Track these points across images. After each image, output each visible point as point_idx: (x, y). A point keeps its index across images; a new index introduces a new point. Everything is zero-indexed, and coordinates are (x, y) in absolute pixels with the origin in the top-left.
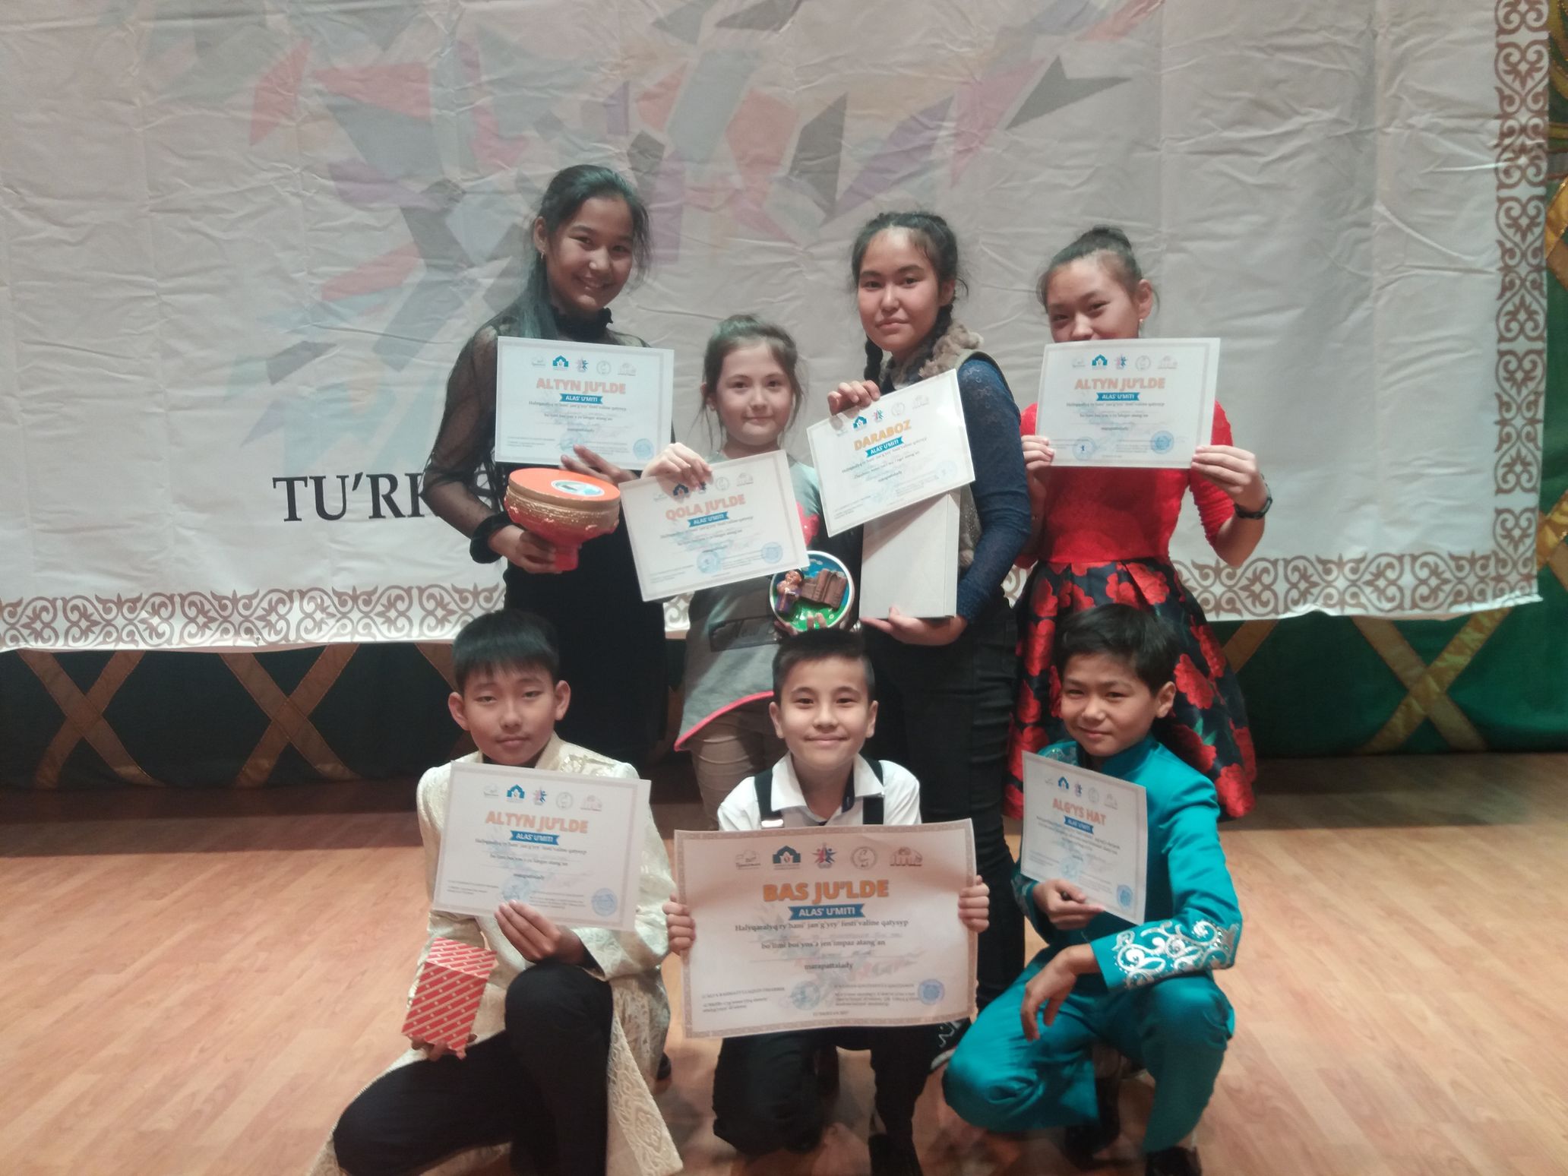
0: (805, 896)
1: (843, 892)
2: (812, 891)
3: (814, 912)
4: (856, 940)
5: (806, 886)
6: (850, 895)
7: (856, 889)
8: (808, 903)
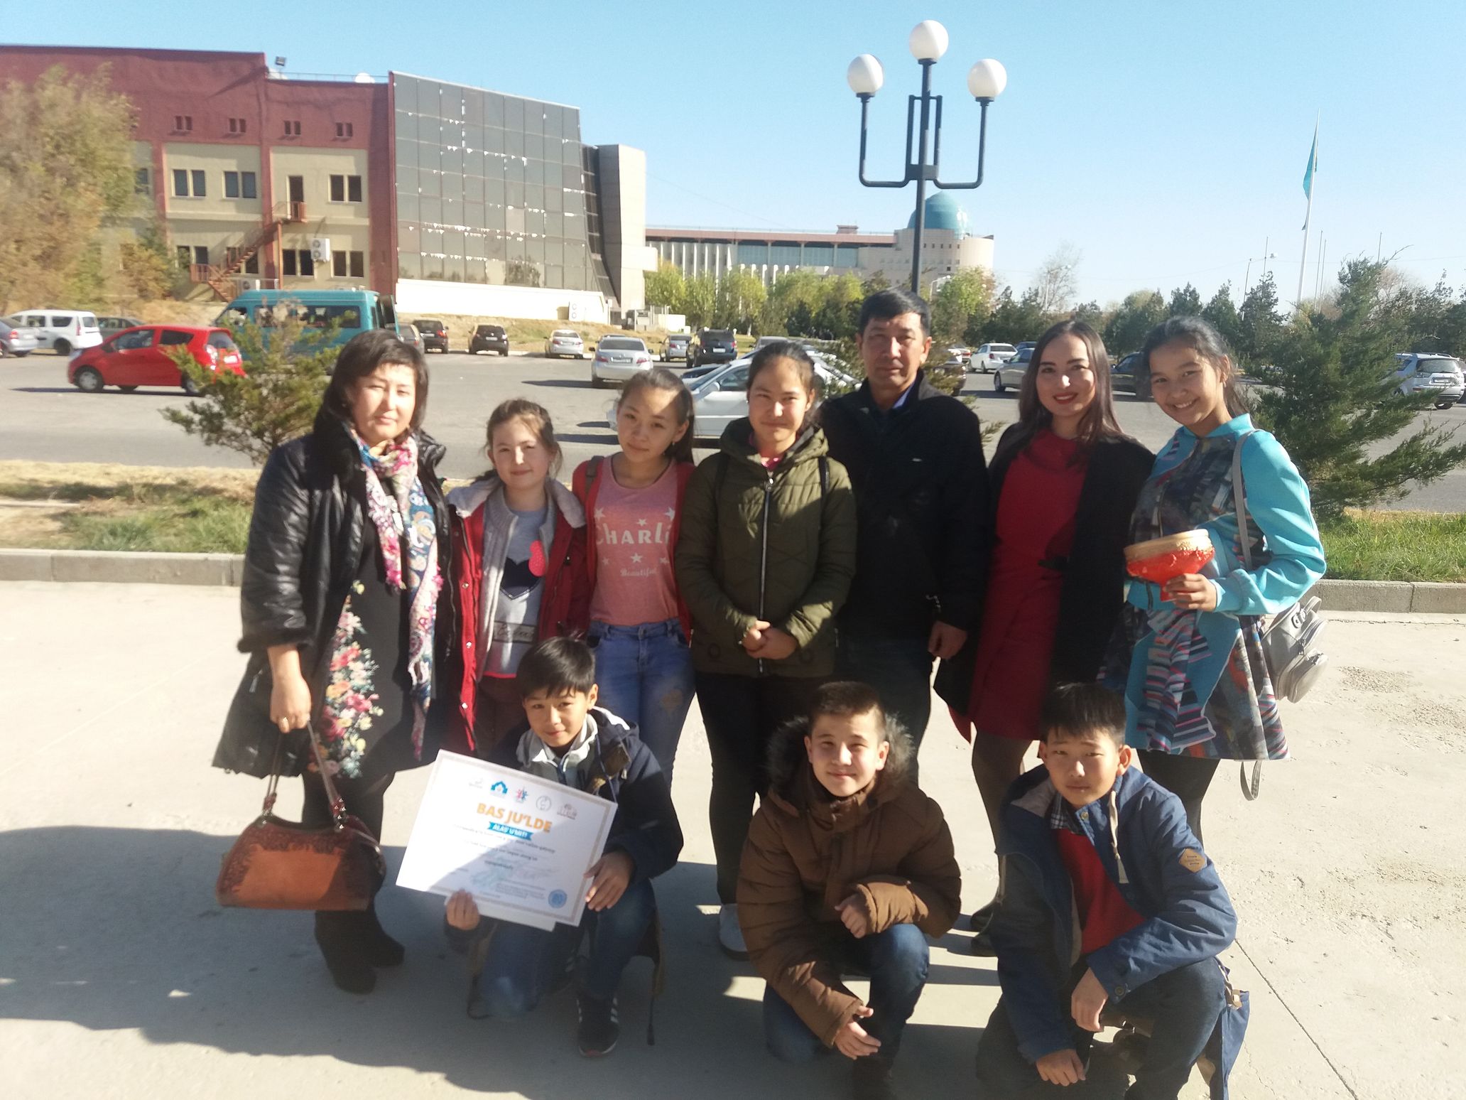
0: (501, 816)
1: (524, 821)
2: (506, 815)
3: (502, 829)
4: (520, 853)
5: (503, 810)
6: (528, 824)
7: (532, 822)
8: (501, 822)
